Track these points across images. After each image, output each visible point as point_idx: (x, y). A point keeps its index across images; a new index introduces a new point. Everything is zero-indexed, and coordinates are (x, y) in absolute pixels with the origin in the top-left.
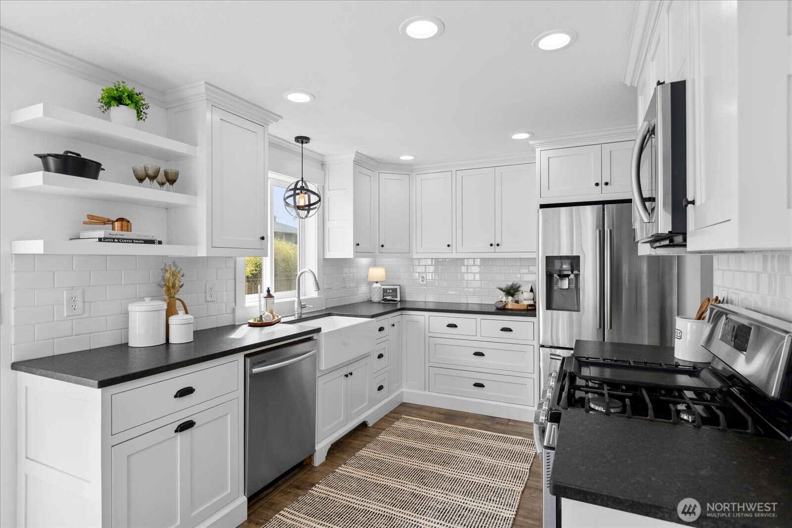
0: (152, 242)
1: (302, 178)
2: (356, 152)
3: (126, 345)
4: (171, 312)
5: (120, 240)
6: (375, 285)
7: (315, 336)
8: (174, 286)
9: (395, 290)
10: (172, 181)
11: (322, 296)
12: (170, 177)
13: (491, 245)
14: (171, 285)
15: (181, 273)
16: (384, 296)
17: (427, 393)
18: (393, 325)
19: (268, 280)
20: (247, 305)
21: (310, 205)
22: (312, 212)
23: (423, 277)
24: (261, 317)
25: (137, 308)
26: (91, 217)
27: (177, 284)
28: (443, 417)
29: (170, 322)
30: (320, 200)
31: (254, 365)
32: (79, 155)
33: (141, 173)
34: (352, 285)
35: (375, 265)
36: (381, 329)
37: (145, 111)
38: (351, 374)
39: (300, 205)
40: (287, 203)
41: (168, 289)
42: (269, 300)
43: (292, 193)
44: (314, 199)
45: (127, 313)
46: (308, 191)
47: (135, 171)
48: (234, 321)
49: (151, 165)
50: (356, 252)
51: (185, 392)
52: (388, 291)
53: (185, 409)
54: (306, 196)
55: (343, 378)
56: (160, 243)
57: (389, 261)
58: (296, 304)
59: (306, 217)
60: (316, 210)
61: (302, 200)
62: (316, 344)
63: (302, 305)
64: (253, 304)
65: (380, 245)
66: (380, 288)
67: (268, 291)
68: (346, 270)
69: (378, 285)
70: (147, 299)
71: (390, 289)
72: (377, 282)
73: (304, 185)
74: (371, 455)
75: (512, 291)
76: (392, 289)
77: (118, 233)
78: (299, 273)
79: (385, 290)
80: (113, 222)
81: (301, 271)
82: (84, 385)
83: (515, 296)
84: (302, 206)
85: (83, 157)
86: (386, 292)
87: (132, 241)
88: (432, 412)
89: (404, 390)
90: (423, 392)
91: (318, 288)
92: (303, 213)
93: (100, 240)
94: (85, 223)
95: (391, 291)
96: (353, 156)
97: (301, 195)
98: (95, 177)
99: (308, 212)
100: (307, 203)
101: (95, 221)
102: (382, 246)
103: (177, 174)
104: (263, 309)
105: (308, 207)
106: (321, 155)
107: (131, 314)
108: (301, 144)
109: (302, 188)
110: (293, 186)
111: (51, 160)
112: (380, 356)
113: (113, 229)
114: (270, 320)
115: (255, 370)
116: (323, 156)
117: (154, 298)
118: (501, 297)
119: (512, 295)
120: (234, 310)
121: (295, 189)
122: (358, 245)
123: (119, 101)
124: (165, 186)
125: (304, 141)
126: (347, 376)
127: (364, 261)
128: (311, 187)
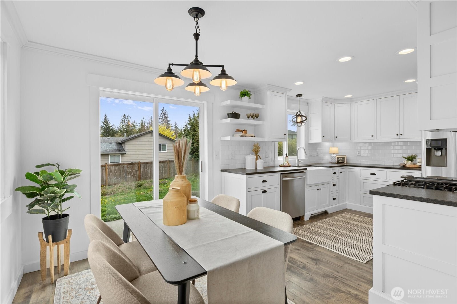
0: (252, 137)
1: (299, 111)
2: (323, 97)
3: (245, 169)
4: (257, 159)
5: (245, 136)
6: (333, 155)
7: (305, 171)
8: (257, 151)
9: (343, 158)
10: (257, 117)
11: (307, 159)
12: (257, 116)
13: (397, 135)
14: (256, 150)
15: (259, 147)
16: (337, 160)
17: (359, 205)
18: (341, 172)
19: (285, 151)
20: (278, 160)
21: (302, 121)
22: (303, 124)
23: (359, 152)
24: (284, 164)
25: (248, 157)
26: (237, 130)
27: (258, 150)
28: (367, 216)
29: (257, 162)
30: (307, 119)
31: (284, 177)
32: (235, 112)
33: (249, 115)
34: (321, 155)
35: (333, 146)
36: (335, 173)
37: (251, 96)
38: (320, 189)
39: (298, 121)
40: (293, 121)
41: (256, 152)
42: (287, 158)
43: (295, 117)
44: (304, 119)
45: (245, 159)
46: (302, 116)
47: (247, 115)
48: (274, 165)
49: (252, 112)
50: (323, 140)
51: (264, 181)
52: (340, 158)
53: (264, 186)
54: (301, 117)
55: (316, 190)
56: (255, 137)
57: (340, 144)
58: (297, 160)
59: (301, 126)
60: (305, 123)
61: (299, 119)
62: (305, 174)
63: (299, 161)
64: (281, 160)
65: (335, 137)
66: (335, 157)
67: (286, 155)
68: (318, 148)
69: (335, 155)
70: (251, 155)
71: (340, 157)
72: (334, 154)
73: (300, 113)
74: (329, 221)
75: (411, 159)
76: (342, 157)
77: (244, 134)
78: (297, 149)
79: (338, 158)
80: (243, 131)
81: (298, 148)
82: (242, 174)
83: (413, 161)
84: (299, 122)
85: (236, 113)
86: (339, 159)
87: (248, 136)
88: (361, 213)
89: (347, 203)
90: (357, 205)
91: (306, 154)
92: (300, 124)
93: (241, 136)
94: (236, 132)
95: (341, 158)
96: (322, 98)
97: (299, 117)
98: (239, 118)
99: (302, 124)
100: (301, 121)
101: (238, 131)
102: (336, 137)
103: (259, 115)
104: (285, 161)
105: (302, 122)
106: (307, 100)
107: (246, 159)
108: (299, 97)
109: (299, 115)
110: (296, 114)
111: (230, 115)
112: (334, 185)
113: (243, 133)
114: (287, 165)
115: (284, 179)
116: (308, 100)
117: (252, 154)
118: (404, 161)
119: (412, 161)
120: (274, 161)
121: (297, 115)
122: (324, 137)
123: (245, 95)
124: (255, 119)
125: (300, 96)
126: (318, 189)
127: (327, 144)
128: (303, 114)
